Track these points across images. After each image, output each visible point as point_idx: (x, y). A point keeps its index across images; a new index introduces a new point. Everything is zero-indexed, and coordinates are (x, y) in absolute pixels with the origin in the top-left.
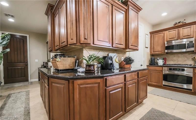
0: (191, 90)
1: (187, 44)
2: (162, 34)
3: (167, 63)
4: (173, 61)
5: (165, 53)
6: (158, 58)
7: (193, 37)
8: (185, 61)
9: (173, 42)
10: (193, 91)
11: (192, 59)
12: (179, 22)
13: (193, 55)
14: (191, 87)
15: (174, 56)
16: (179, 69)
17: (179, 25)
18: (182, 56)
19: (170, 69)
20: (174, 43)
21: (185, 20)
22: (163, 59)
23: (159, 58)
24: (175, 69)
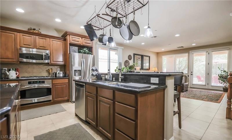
0: (50, 101)
1: (44, 56)
2: (13, 35)
3: (20, 76)
4: (27, 72)
5: (19, 63)
6: (4, 69)
7: (48, 50)
8: (40, 73)
9: (24, 49)
10: (52, 101)
11: (46, 70)
12: (34, 29)
13: (47, 67)
14: (50, 98)
15: (29, 67)
16: (40, 81)
17: (34, 32)
18: (37, 67)
19: (30, 83)
20: (24, 51)
21: (39, 29)
22: (16, 69)
23: (6, 69)
24: (35, 82)
